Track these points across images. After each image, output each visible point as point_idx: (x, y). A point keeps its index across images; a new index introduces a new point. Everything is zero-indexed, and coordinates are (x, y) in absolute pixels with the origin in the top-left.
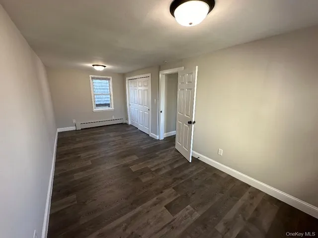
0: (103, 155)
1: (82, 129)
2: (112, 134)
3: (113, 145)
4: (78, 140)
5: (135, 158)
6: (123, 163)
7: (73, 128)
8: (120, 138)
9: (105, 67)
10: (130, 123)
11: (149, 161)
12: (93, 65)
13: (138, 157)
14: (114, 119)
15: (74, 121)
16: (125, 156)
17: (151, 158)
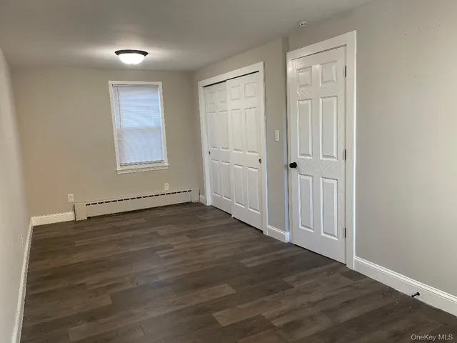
0: (141, 282)
1: (89, 218)
2: (162, 231)
3: (166, 258)
4: (78, 243)
5: (226, 290)
6: (193, 303)
7: (68, 216)
8: (185, 238)
9: (145, 54)
10: (209, 202)
11: (266, 299)
12: (118, 53)
13: (233, 287)
14: (168, 192)
15: (71, 198)
16: (197, 286)
17: (271, 292)
